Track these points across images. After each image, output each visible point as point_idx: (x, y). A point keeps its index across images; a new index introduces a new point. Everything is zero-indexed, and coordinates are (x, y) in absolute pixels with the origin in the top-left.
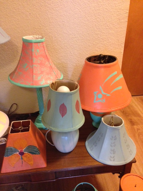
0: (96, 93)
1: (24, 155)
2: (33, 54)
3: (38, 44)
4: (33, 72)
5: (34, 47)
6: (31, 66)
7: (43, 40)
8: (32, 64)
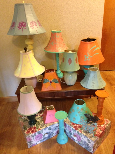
0: (85, 56)
1: (52, 83)
2: (56, 38)
3: (59, 33)
4: (56, 46)
5: (57, 35)
6: (55, 43)
7: (61, 31)
8: (56, 42)
